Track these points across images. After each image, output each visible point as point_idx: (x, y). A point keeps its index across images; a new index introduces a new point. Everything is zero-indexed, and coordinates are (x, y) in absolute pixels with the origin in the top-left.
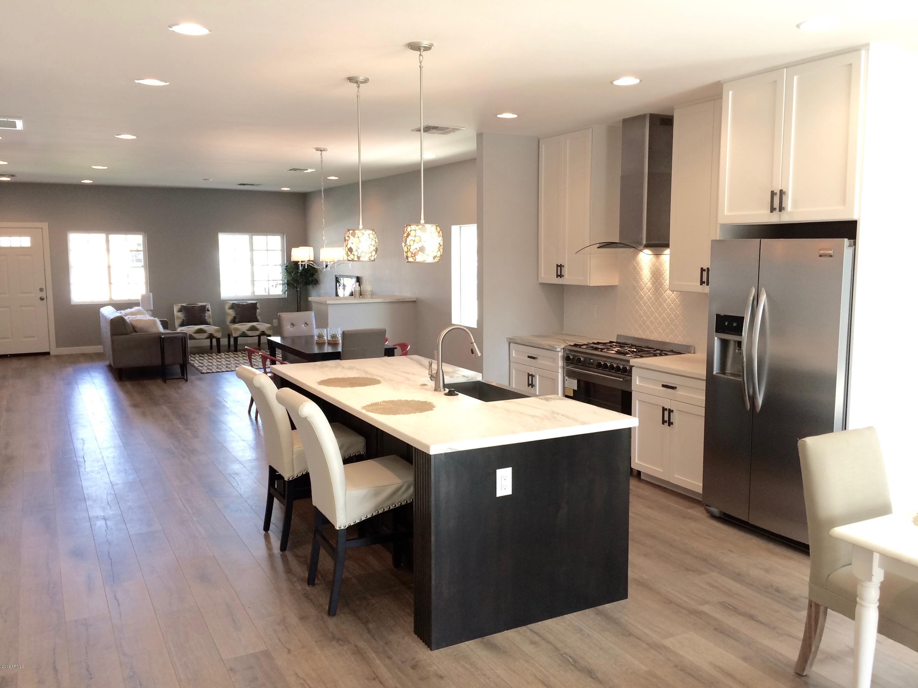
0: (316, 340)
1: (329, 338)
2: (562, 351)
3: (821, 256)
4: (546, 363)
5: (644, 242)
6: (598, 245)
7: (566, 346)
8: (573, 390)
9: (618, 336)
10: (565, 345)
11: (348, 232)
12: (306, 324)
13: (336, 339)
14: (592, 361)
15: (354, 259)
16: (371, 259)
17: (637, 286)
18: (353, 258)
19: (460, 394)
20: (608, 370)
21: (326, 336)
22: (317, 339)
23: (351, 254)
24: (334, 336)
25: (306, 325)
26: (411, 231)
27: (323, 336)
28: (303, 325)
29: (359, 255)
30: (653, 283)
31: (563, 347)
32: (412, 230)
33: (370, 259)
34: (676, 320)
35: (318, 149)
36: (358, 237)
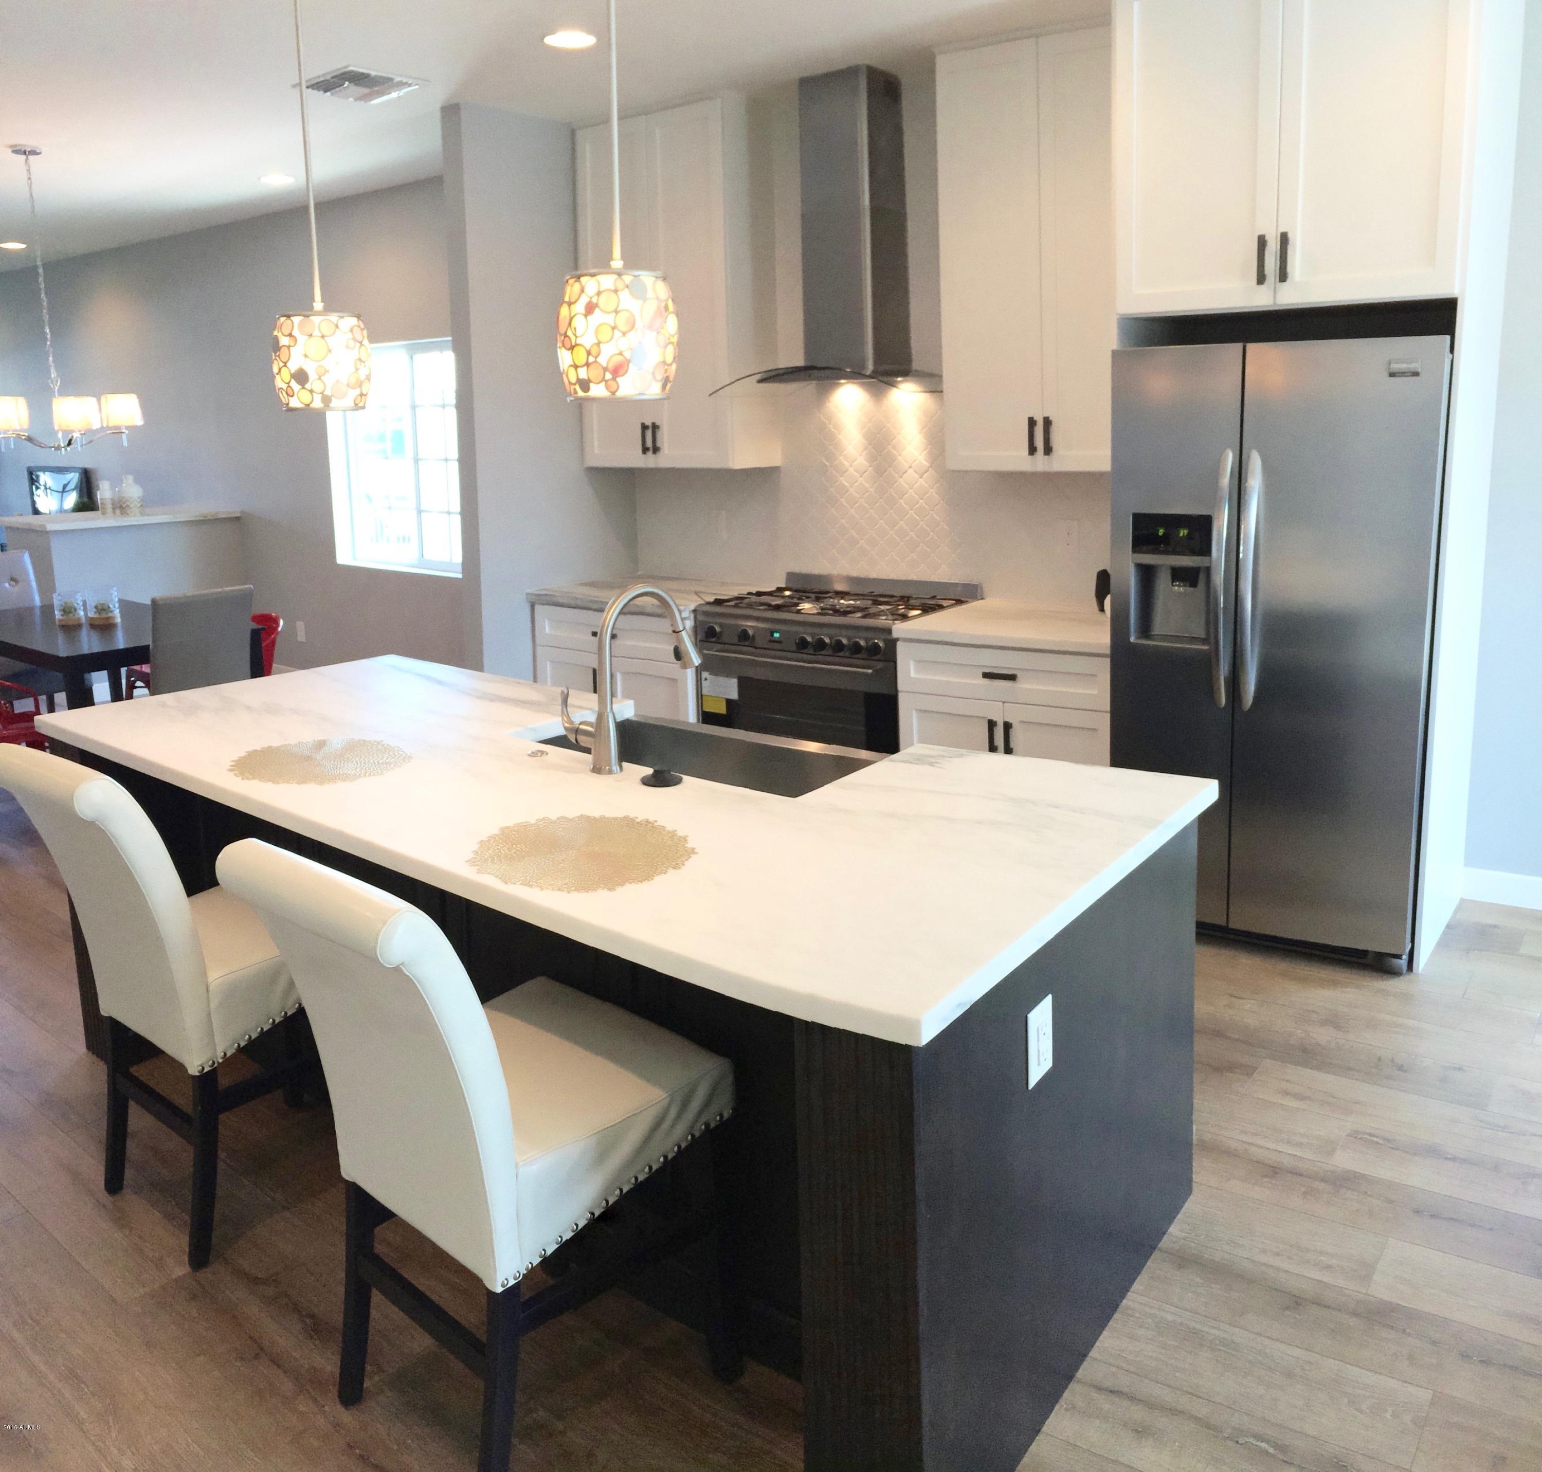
0: (60, 621)
1: (91, 614)
2: (692, 616)
3: (1392, 375)
4: (642, 644)
5: (870, 367)
6: (758, 377)
7: (701, 604)
8: (724, 703)
9: (791, 576)
10: (698, 603)
11: (289, 321)
12: (12, 579)
13: (110, 615)
14: (777, 635)
15: (311, 406)
16: (359, 405)
17: (831, 466)
18: (308, 402)
19: (686, 778)
20: (812, 652)
21: (82, 608)
22: (61, 618)
23: (303, 388)
24: (102, 609)
25: (12, 583)
26: (599, 294)
27: (75, 610)
28: (7, 585)
29: (328, 392)
30: (872, 459)
31: (692, 607)
32: (601, 290)
33: (357, 403)
34: (933, 532)
35: (18, 148)
36: (323, 337)
